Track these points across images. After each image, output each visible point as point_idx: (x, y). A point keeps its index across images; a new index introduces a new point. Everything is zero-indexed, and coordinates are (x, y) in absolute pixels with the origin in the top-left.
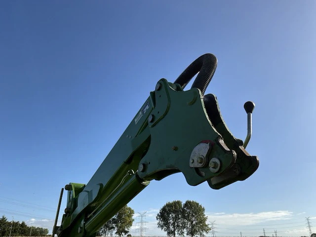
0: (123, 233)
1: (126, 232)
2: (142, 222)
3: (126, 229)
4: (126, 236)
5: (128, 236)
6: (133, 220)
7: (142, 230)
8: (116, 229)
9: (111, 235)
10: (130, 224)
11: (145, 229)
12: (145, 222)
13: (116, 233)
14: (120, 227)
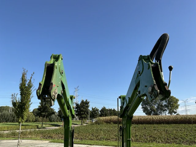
0: (173, 113)
1: (175, 113)
2: (185, 106)
3: (175, 111)
4: (176, 114)
5: (177, 114)
6: (179, 105)
7: (186, 110)
8: (168, 110)
9: (166, 114)
10: (177, 107)
11: (189, 110)
12: (188, 106)
13: (168, 113)
14: (171, 110)
